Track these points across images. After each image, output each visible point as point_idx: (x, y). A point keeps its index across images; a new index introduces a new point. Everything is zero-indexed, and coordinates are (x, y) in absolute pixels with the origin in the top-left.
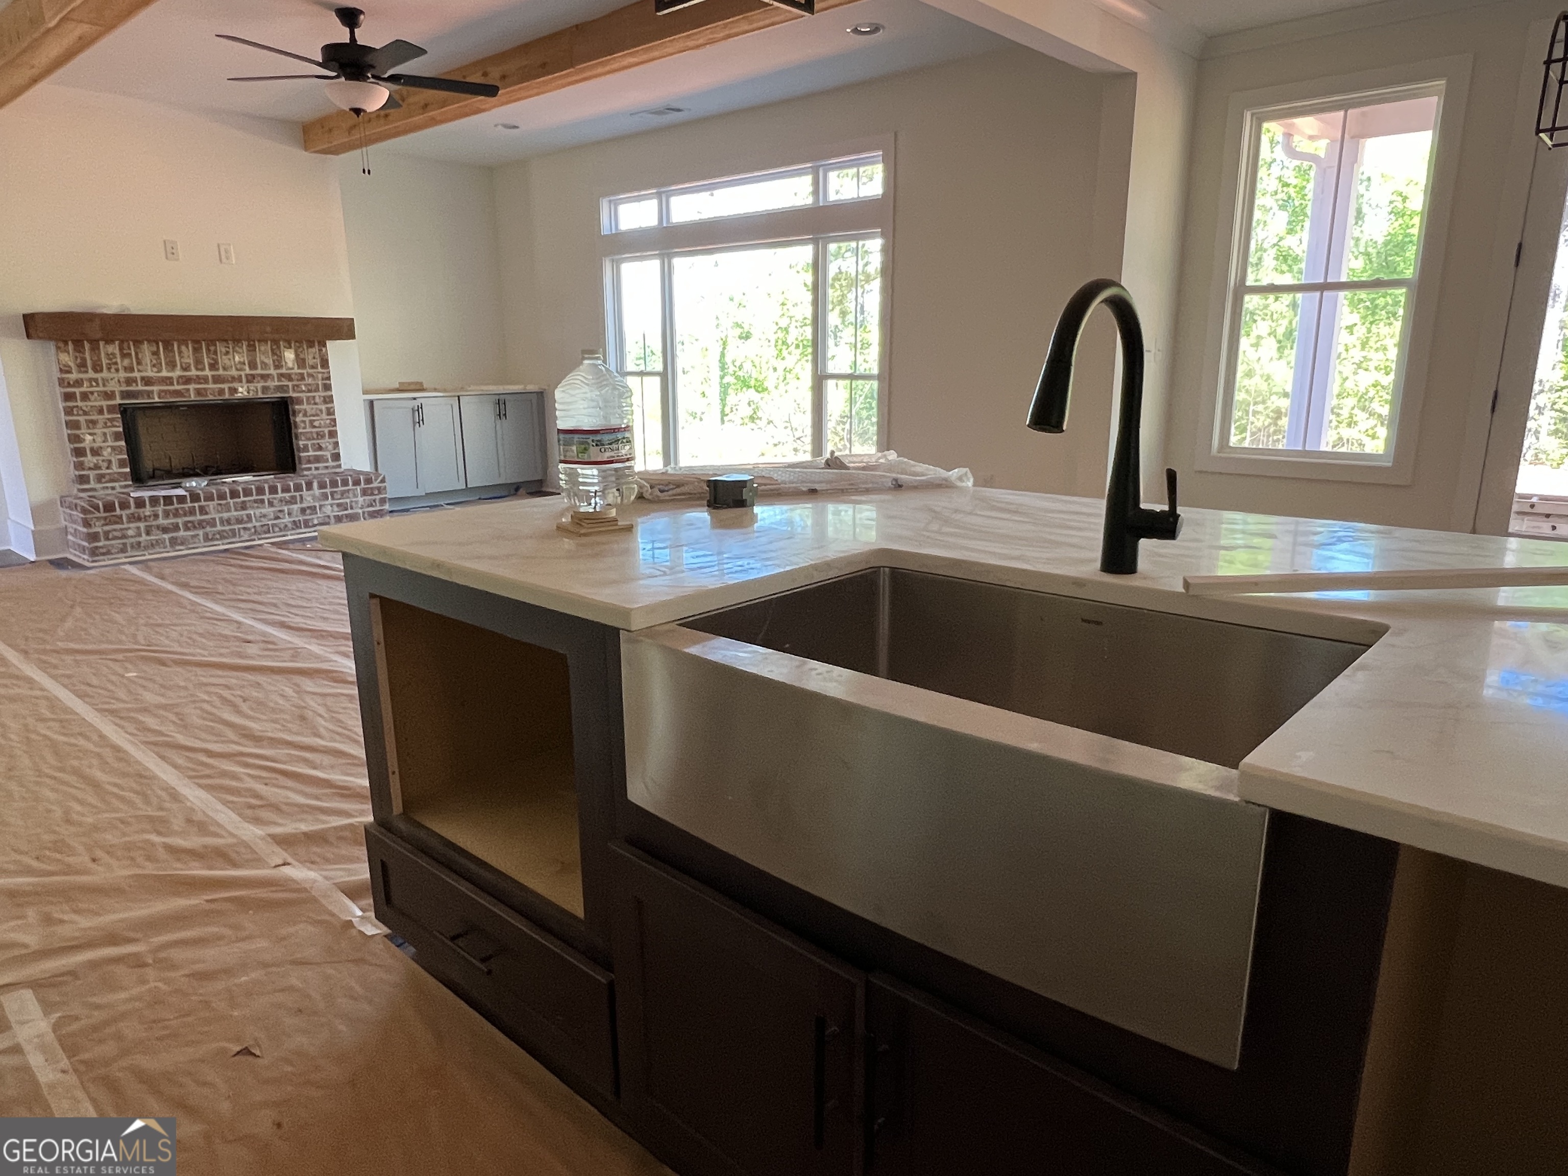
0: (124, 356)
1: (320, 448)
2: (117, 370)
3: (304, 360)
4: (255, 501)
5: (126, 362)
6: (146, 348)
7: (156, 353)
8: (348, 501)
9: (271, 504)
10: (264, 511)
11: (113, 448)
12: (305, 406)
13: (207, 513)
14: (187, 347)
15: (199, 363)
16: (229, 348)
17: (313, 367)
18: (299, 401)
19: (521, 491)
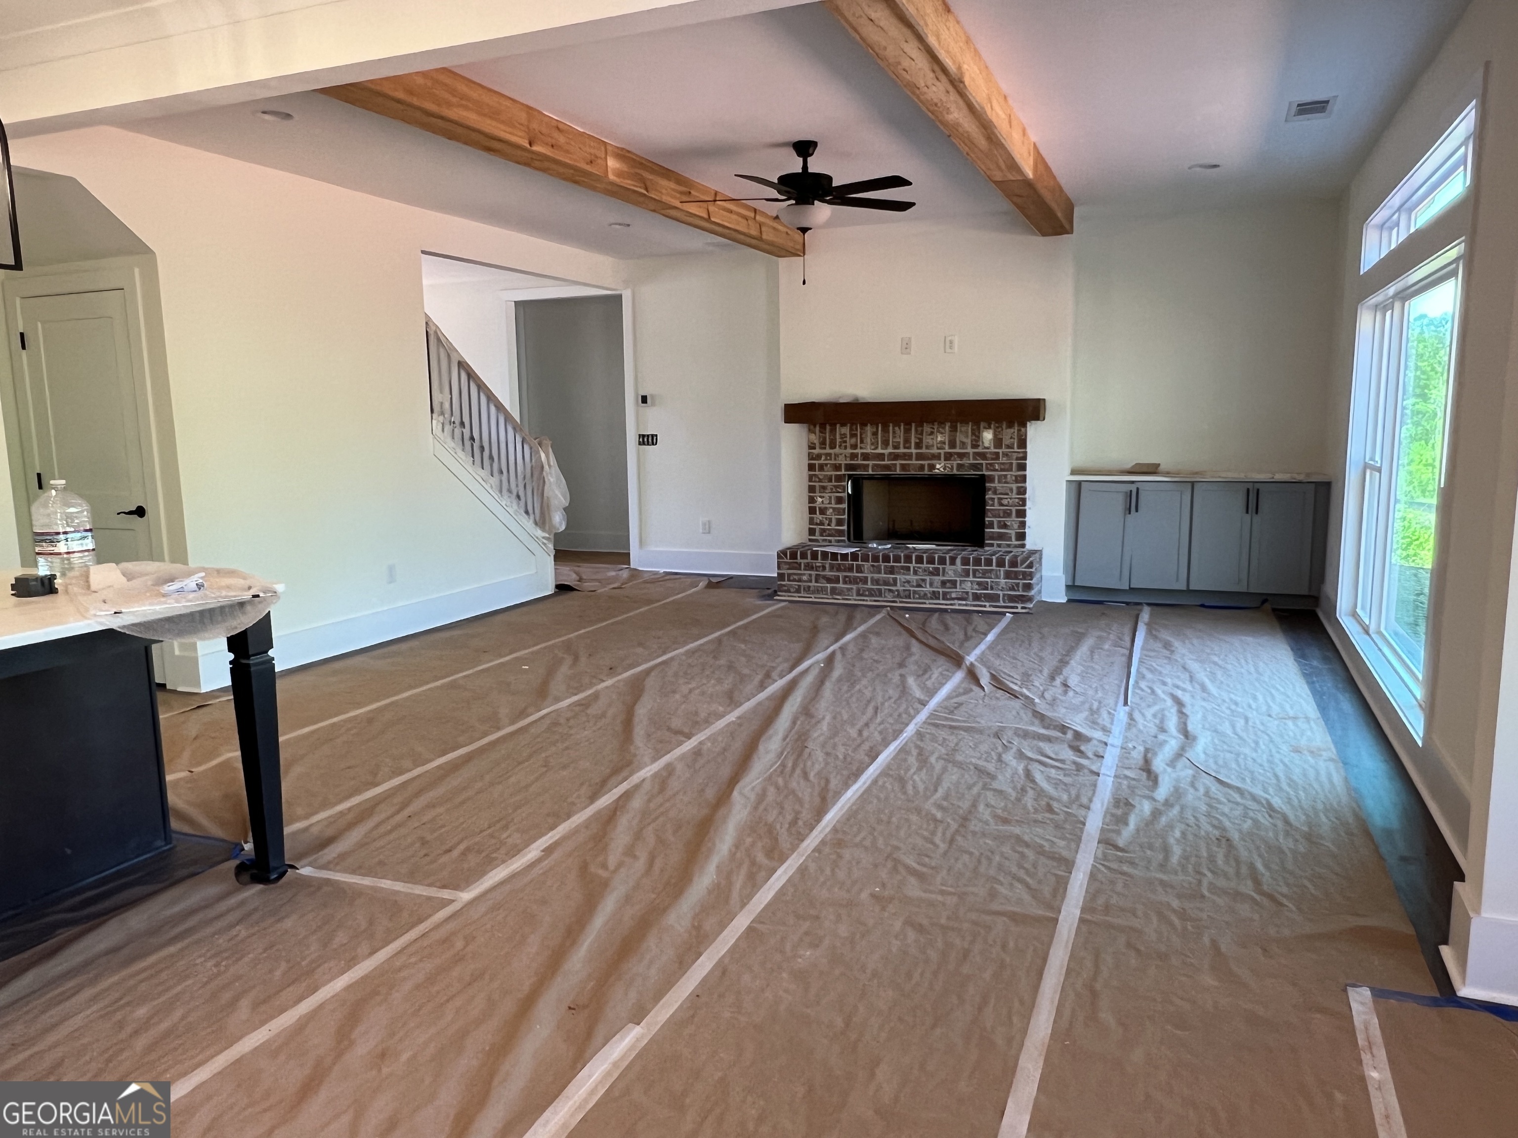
0: (853, 435)
1: (1005, 526)
2: (846, 448)
3: (1001, 440)
4: (903, 568)
5: (853, 441)
6: (869, 429)
7: (875, 434)
9: (915, 573)
10: (908, 577)
12: (996, 484)
14: (900, 428)
15: (907, 441)
16: (933, 429)
17: (1008, 447)
18: (991, 479)
19: (1267, 606)
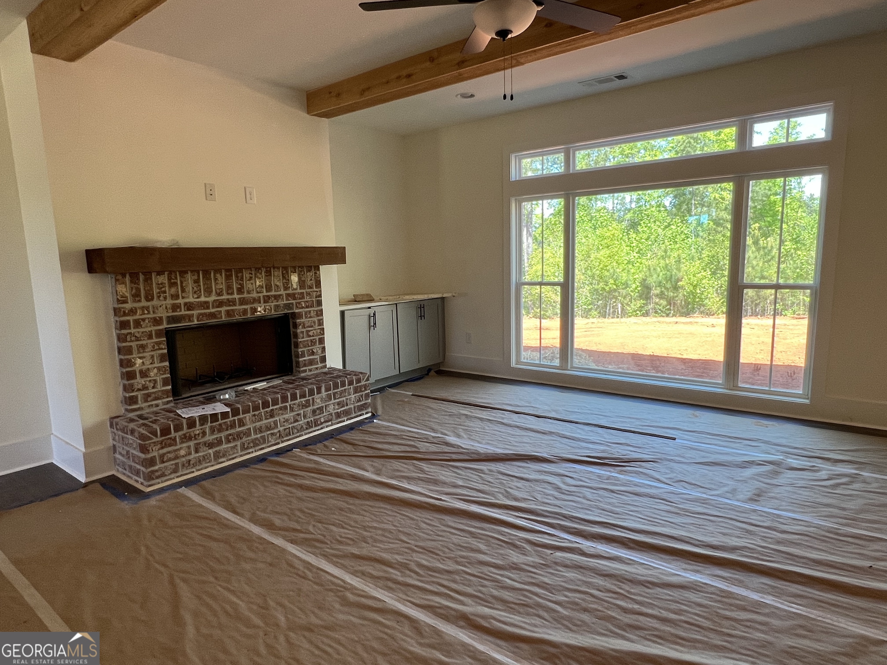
0: (172, 284)
1: (313, 353)
2: (165, 298)
3: (304, 281)
4: (281, 409)
5: (173, 290)
6: (190, 278)
7: (197, 281)
8: (344, 399)
9: (292, 410)
10: (286, 416)
11: (159, 369)
12: (303, 320)
13: (244, 425)
14: (221, 275)
15: (229, 288)
16: (252, 274)
17: (311, 287)
18: (300, 315)
19: (432, 373)
